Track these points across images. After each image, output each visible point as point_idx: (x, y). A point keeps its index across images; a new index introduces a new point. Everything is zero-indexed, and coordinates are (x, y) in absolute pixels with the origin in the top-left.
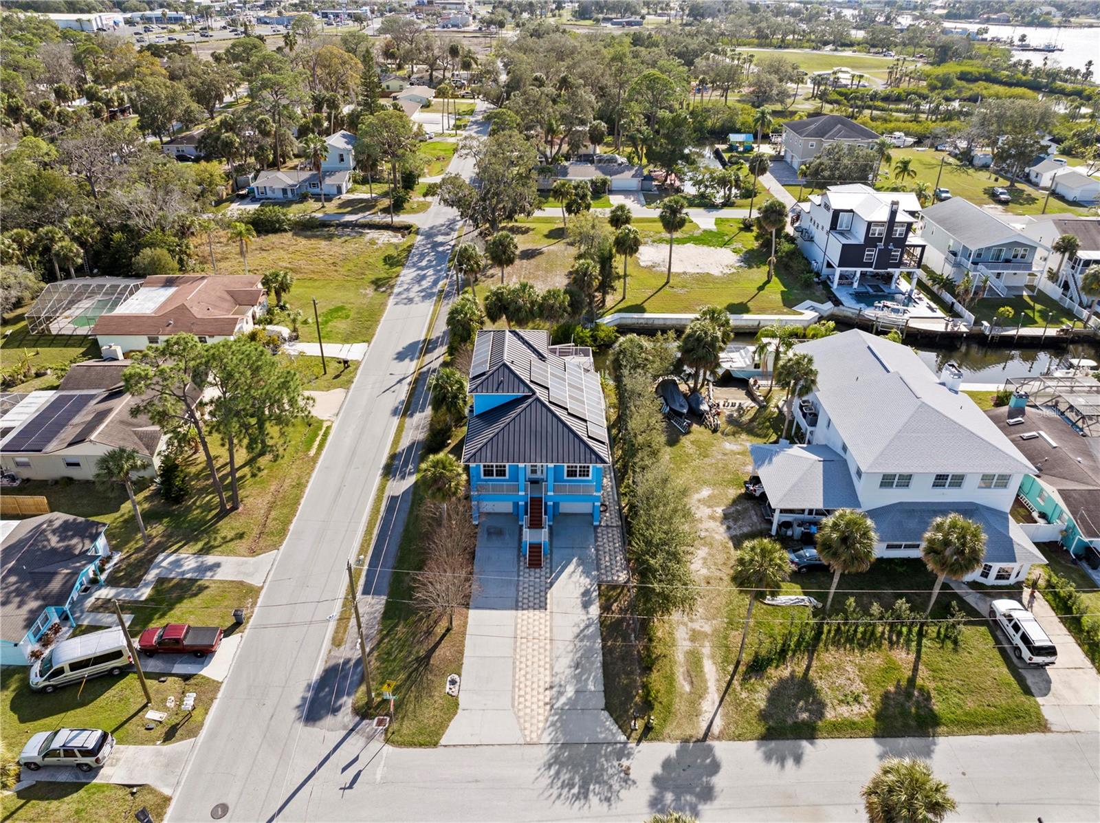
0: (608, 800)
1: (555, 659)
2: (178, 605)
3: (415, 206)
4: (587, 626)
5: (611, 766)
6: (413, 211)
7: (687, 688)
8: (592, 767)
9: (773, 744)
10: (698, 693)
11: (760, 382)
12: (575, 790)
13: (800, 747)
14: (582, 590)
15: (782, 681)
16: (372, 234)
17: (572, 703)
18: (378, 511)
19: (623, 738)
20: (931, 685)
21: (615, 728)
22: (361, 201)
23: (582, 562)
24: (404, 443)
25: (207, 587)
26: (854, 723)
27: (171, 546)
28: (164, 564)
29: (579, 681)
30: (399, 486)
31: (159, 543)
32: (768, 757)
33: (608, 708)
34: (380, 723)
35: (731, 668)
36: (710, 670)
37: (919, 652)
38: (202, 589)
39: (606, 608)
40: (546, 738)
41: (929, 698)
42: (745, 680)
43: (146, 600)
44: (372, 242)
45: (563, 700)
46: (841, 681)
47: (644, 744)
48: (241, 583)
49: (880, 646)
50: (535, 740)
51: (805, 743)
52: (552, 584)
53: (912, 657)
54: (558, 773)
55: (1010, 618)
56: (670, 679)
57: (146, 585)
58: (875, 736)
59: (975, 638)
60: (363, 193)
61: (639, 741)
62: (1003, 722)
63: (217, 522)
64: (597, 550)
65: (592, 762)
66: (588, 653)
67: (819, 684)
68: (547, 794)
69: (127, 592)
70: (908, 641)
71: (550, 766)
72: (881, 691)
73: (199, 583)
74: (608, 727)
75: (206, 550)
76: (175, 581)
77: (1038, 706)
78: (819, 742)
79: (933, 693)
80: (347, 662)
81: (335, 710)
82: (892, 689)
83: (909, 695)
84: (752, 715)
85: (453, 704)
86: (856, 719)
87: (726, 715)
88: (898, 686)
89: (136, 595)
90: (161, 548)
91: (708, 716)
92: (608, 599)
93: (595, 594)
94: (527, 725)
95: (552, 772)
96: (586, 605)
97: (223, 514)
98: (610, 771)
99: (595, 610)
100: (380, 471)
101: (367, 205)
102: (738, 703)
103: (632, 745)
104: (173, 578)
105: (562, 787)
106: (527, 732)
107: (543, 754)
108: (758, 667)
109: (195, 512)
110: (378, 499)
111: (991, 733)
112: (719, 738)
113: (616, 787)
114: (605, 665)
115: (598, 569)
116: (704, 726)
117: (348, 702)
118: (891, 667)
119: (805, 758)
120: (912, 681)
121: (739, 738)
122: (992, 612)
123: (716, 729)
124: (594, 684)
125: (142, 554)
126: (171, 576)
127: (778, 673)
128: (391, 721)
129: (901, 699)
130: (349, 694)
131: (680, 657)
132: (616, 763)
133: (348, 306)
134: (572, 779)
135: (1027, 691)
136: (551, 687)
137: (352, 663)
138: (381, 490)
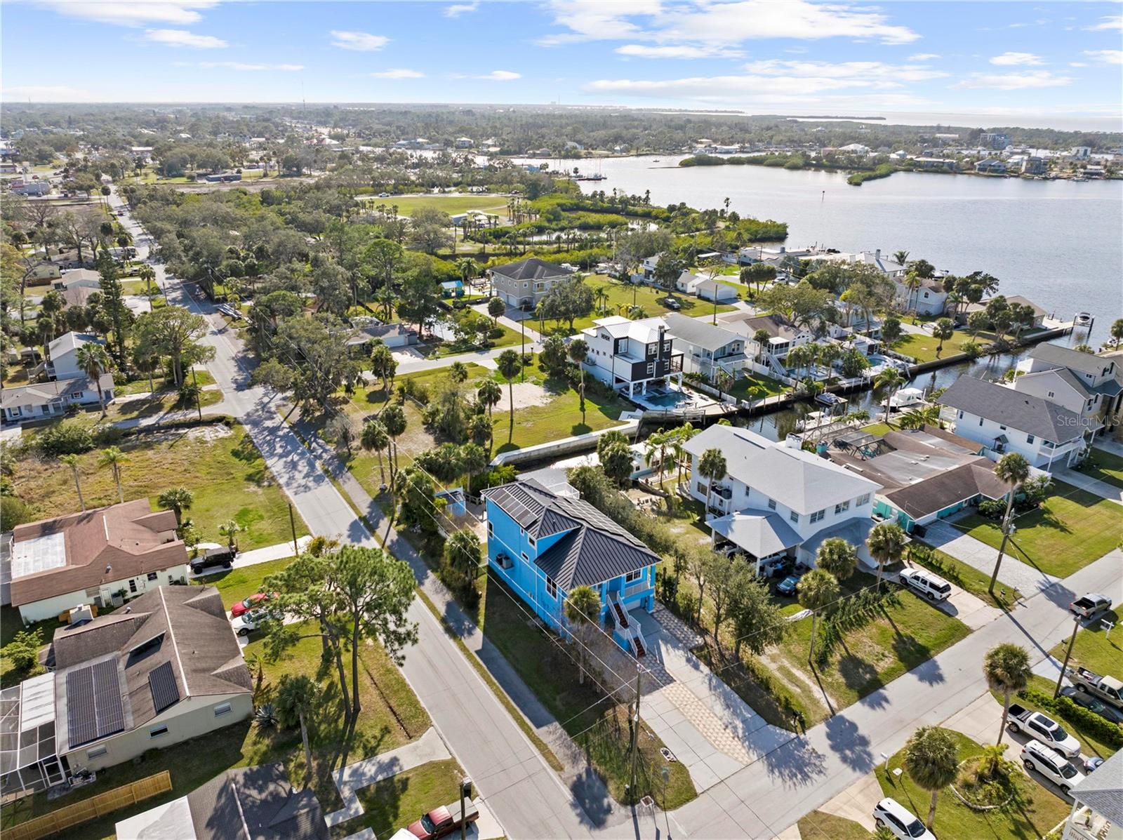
0: (820, 772)
1: (711, 709)
2: (400, 803)
3: (207, 397)
4: (710, 680)
5: (805, 754)
6: (208, 403)
7: (798, 690)
8: (794, 759)
9: (868, 699)
10: (806, 691)
11: (650, 480)
12: (799, 776)
13: (881, 694)
14: (684, 659)
15: (840, 663)
16: (193, 433)
17: (747, 728)
18: (479, 664)
19: (793, 735)
20: (908, 632)
21: (784, 732)
22: (143, 402)
23: (666, 642)
24: (442, 610)
25: (407, 779)
26: (893, 668)
27: (334, 763)
28: (346, 777)
29: (738, 716)
30: (476, 640)
31: (318, 764)
32: (872, 706)
33: (769, 722)
34: (647, 802)
35: (809, 668)
36: (799, 674)
37: (887, 616)
38: (405, 783)
39: (709, 664)
40: (755, 758)
41: (913, 639)
42: (822, 671)
43: (366, 812)
44: (201, 441)
45: (740, 732)
46: (868, 649)
47: (808, 732)
48: (431, 763)
49: (867, 621)
50: (749, 761)
51: (881, 691)
52: (662, 662)
53: (887, 620)
54: (780, 773)
55: (917, 578)
56: (784, 688)
57: (351, 801)
58: (908, 671)
59: (902, 595)
60: (136, 393)
61: (804, 732)
62: (953, 636)
63: (353, 727)
64: (668, 630)
65: (792, 756)
66: (726, 697)
67: (859, 655)
68: (787, 787)
69: (340, 814)
70: (878, 613)
71: (772, 771)
72: (890, 646)
73: (396, 779)
74: (781, 734)
75: (370, 753)
76: (373, 788)
77: (959, 621)
78: (886, 686)
79: (913, 636)
80: (580, 777)
81: (608, 810)
82: (893, 642)
83: (904, 642)
84: (844, 688)
85: (681, 769)
86: (892, 666)
87: (831, 695)
88: (895, 640)
89: (352, 812)
90: (325, 771)
91: (823, 700)
92: (705, 658)
93: (694, 658)
94: (736, 755)
95: (777, 774)
96: (696, 667)
97: (352, 718)
98: (806, 756)
99: (705, 669)
100: (447, 636)
101: (151, 407)
102: (831, 685)
103: (802, 736)
104: (369, 786)
105: (791, 778)
106: (740, 759)
107: (761, 767)
108: (822, 661)
109: (322, 727)
110: (469, 656)
111: (953, 644)
112: (840, 709)
113: (818, 763)
114: (743, 698)
115: (681, 642)
116: (826, 706)
117: (610, 800)
118: (883, 632)
119: (889, 698)
120: (898, 633)
121: (849, 704)
122: (903, 579)
123: (834, 705)
124: (748, 714)
125: (315, 780)
126: (365, 784)
127: (835, 658)
128: (652, 797)
129: (902, 645)
130: (606, 796)
131: (778, 674)
132: (804, 750)
133: (251, 507)
134: (791, 771)
135: (950, 616)
136: (727, 727)
137: (584, 776)
138: (464, 649)
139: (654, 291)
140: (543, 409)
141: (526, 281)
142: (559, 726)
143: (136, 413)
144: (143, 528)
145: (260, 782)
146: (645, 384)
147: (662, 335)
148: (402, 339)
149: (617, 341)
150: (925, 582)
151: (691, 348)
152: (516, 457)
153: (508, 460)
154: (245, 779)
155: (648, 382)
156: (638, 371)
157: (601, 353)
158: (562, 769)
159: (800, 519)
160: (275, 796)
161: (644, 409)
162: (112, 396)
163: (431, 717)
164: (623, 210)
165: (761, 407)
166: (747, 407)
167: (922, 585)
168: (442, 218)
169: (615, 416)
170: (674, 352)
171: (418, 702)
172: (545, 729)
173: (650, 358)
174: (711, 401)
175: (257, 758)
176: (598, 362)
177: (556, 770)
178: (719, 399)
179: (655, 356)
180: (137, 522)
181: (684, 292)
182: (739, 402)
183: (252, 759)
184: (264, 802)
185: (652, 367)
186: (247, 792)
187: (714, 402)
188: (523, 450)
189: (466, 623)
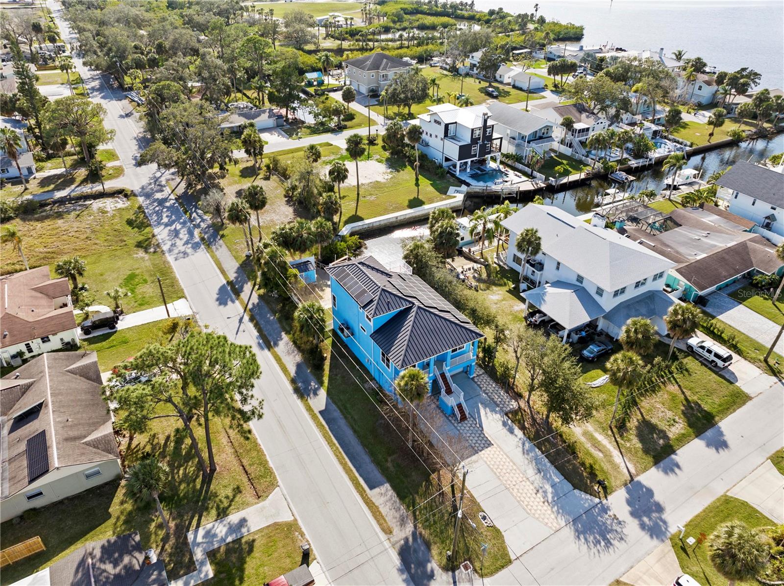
0: (622, 539)
1: (524, 473)
2: (246, 566)
3: (111, 172)
4: (524, 444)
5: (606, 518)
6: (111, 177)
7: (601, 455)
8: (598, 525)
9: (662, 464)
10: (608, 455)
11: (472, 249)
12: (603, 543)
13: (673, 460)
14: (501, 423)
15: (637, 428)
16: (96, 204)
17: (556, 494)
18: (323, 426)
19: (597, 500)
20: (695, 398)
21: (588, 496)
22: (59, 176)
23: (485, 406)
24: (292, 370)
25: (254, 541)
26: (683, 434)
27: (190, 524)
28: (199, 539)
29: (548, 480)
30: (320, 400)
31: (176, 525)
32: (666, 472)
33: (575, 487)
34: (466, 568)
35: (610, 433)
36: (600, 437)
37: (677, 383)
38: (251, 544)
39: (523, 428)
40: (563, 523)
41: (700, 406)
42: (621, 436)
43: (215, 575)
44: (103, 212)
45: (550, 496)
46: (661, 415)
47: (609, 497)
48: (276, 524)
49: (660, 387)
50: (558, 527)
51: (673, 456)
52: (481, 426)
53: (676, 387)
54: (586, 539)
55: (703, 348)
56: (588, 453)
57: (202, 563)
58: (697, 437)
59: (690, 363)
60: (54, 168)
61: (606, 497)
62: (734, 402)
63: (209, 487)
64: (487, 394)
65: (596, 522)
66: (536, 458)
67: (654, 421)
68: (592, 554)
69: (192, 577)
70: (669, 379)
71: (578, 537)
72: (680, 412)
73: (243, 540)
74: (586, 500)
75: (222, 513)
76: (222, 549)
77: (738, 388)
78: (678, 452)
79: (700, 402)
80: (406, 540)
81: (431, 576)
82: (683, 408)
83: (692, 408)
84: (640, 453)
85: (496, 533)
86: (683, 432)
87: (630, 460)
88: (684, 405)
89: (202, 576)
90: (181, 531)
91: (623, 465)
92: (519, 422)
93: (510, 422)
94: (546, 520)
95: (583, 540)
96: (511, 431)
97: (208, 479)
98: (609, 522)
99: (519, 433)
100: (295, 396)
101: (65, 181)
102: (629, 450)
103: (604, 501)
104: (219, 548)
105: (595, 545)
106: (550, 525)
107: (568, 533)
108: (621, 427)
109: (182, 487)
110: (314, 417)
111: (734, 410)
112: (638, 475)
113: (619, 530)
114: (552, 462)
115: (498, 406)
116: (625, 471)
117: (433, 565)
118: (673, 398)
119: (680, 464)
120: (686, 399)
121: (645, 469)
122: (690, 347)
123: (633, 471)
124: (557, 478)
125: (172, 541)
126: (216, 546)
127: (633, 423)
128: (471, 562)
129: (690, 411)
130: (429, 561)
131: (583, 439)
132: (607, 516)
133: (137, 272)
134: (595, 538)
135: (731, 383)
136: (538, 491)
137: (411, 539)
138: (309, 409)
139: (477, 81)
140: (385, 184)
141: (373, 72)
142: (389, 488)
143: (52, 186)
144: (40, 295)
145: (116, 555)
146: (469, 163)
147: (485, 121)
148: (271, 122)
149: (447, 126)
150: (709, 351)
151: (509, 132)
152: (361, 228)
153: (354, 230)
154: (102, 553)
155: (472, 161)
156: (464, 152)
157: (433, 136)
158: (391, 532)
159: (604, 294)
160: (128, 568)
161: (468, 185)
162: (34, 171)
163: (278, 478)
164: (453, 14)
165: (565, 184)
166: (554, 184)
167: (707, 355)
168: (308, 19)
169: (443, 191)
170: (495, 135)
171: (267, 461)
172: (377, 491)
173: (474, 141)
174: (524, 178)
175: (123, 518)
176: (430, 144)
177: (386, 533)
178: (531, 176)
179: (479, 139)
180: (35, 290)
181: (501, 83)
182: (547, 179)
183: (118, 518)
184: (117, 576)
185: (476, 149)
186: (103, 567)
187: (527, 179)
188: (367, 221)
189: (313, 384)
